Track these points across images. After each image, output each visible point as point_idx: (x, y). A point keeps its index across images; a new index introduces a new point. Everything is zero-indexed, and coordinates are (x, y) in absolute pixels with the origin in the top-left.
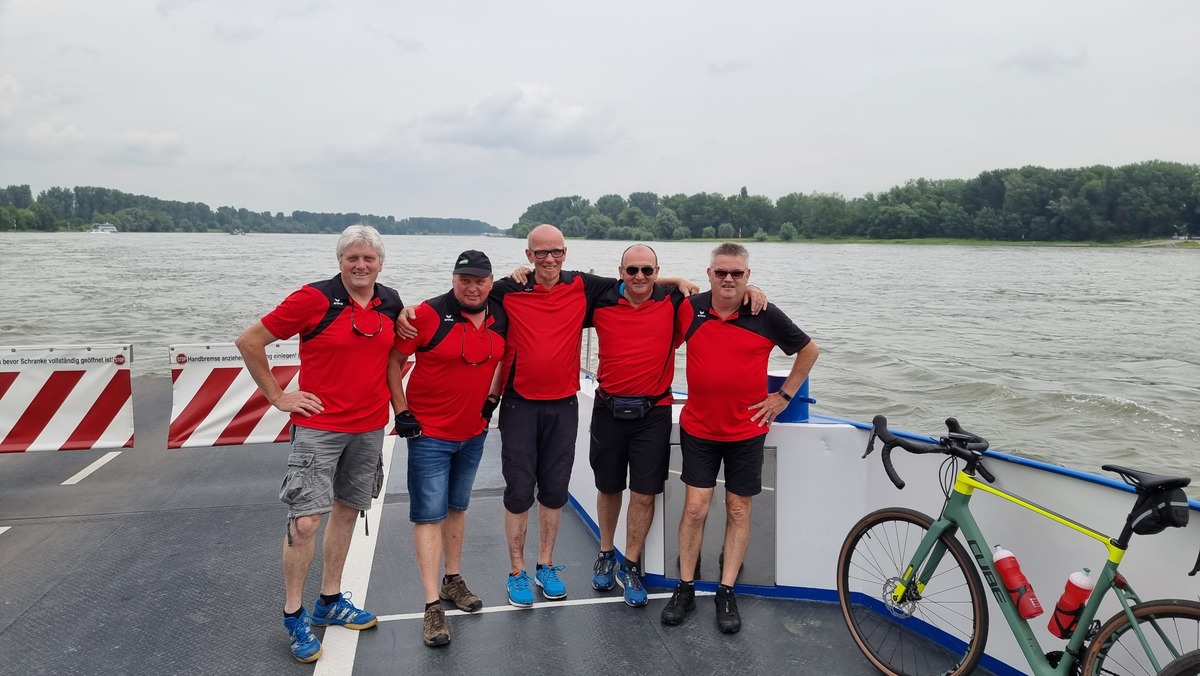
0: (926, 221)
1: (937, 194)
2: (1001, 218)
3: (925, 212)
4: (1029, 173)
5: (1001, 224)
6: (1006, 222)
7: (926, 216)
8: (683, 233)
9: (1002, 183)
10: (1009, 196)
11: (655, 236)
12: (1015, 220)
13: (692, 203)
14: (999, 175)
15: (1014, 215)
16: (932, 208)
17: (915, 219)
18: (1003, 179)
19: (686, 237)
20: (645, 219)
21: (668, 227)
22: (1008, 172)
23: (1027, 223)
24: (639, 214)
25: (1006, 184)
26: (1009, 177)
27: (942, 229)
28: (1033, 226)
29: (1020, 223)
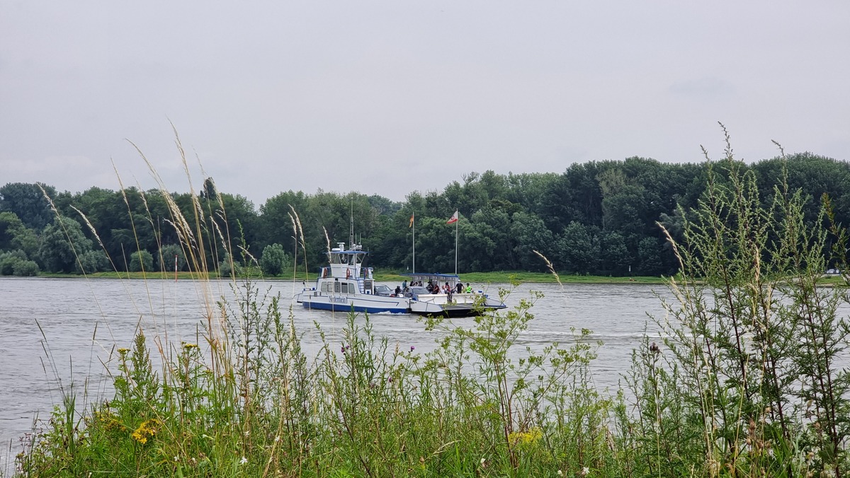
0: (490, 242)
1: (512, 198)
2: (596, 239)
3: (490, 229)
4: (635, 169)
5: (597, 249)
6: (604, 246)
7: (491, 236)
8: (94, 262)
9: (597, 183)
10: (606, 203)
11: (43, 268)
12: (617, 243)
13: (110, 208)
14: (593, 171)
15: (615, 235)
16: (501, 221)
17: (475, 238)
18: (597, 178)
19: (100, 270)
20: (26, 235)
21: (66, 250)
22: (606, 166)
23: (633, 248)
24: (16, 226)
25: (603, 184)
26: (606, 174)
27: (516, 256)
28: (641, 252)
29: (624, 247)
